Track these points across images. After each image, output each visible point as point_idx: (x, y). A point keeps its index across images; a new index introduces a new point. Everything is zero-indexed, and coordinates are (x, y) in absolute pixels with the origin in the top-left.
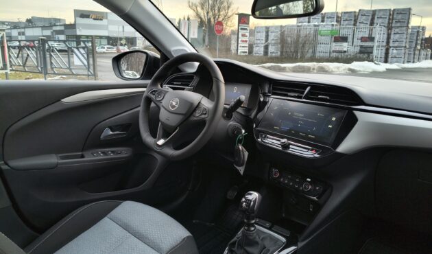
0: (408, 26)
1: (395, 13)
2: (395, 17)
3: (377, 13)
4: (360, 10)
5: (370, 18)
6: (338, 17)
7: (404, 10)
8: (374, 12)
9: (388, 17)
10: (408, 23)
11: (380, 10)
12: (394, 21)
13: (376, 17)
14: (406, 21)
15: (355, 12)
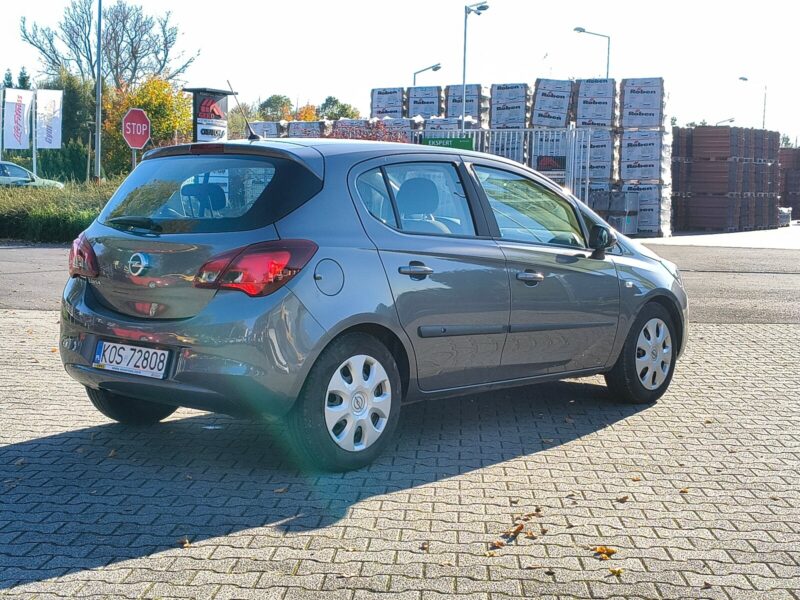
0: (660, 126)
1: (627, 90)
2: (627, 100)
3: (582, 89)
4: (538, 81)
5: (566, 102)
6: (481, 99)
7: (647, 82)
8: (575, 87)
9: (609, 101)
10: (661, 117)
11: (589, 81)
12: (626, 112)
13: (580, 101)
14: (657, 112)
15: (525, 86)
